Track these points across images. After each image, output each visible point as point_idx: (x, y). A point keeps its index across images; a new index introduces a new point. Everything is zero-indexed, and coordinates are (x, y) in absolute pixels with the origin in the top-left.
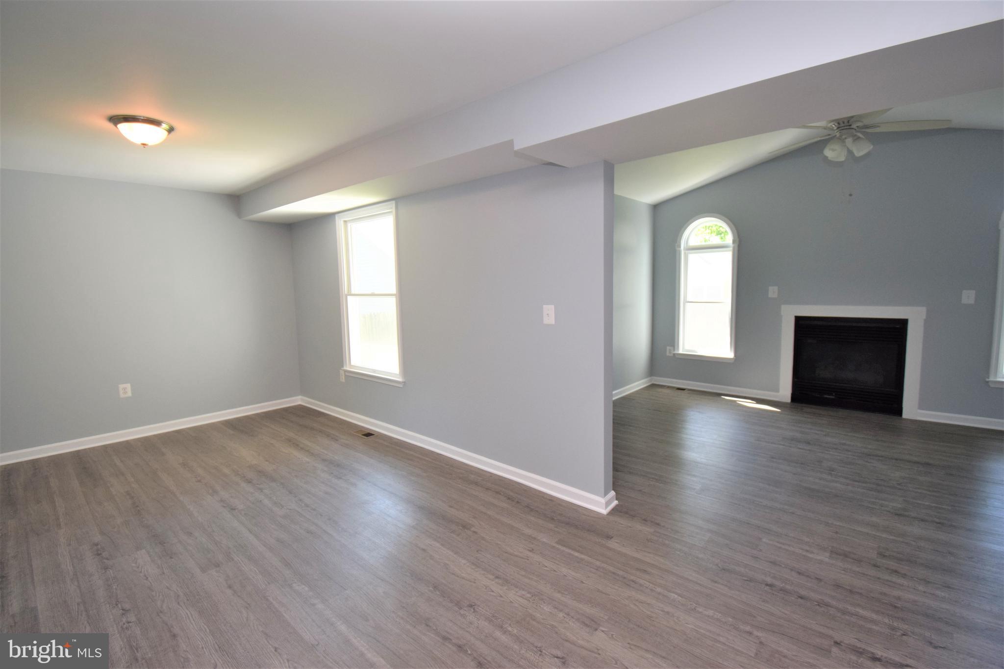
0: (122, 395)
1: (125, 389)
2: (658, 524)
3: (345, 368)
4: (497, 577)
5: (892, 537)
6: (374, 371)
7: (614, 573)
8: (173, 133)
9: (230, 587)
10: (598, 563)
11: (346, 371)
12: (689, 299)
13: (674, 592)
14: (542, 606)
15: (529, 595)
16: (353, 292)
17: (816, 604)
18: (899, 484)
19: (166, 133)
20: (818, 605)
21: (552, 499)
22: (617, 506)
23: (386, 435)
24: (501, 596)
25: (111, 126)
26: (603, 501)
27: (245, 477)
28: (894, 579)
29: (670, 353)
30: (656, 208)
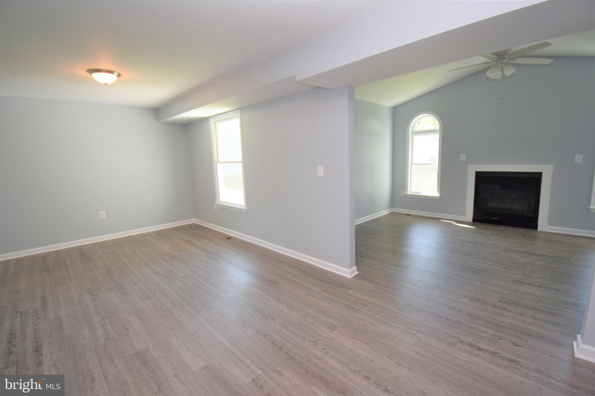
0: (101, 217)
1: (102, 214)
2: (378, 283)
3: (217, 203)
4: (288, 306)
5: (509, 292)
6: (232, 204)
7: (349, 305)
8: (120, 77)
9: (155, 308)
10: (342, 301)
11: (217, 204)
12: (414, 162)
13: (378, 315)
14: (308, 319)
15: (302, 314)
16: (220, 161)
17: (455, 322)
18: (522, 266)
19: (116, 77)
20: (456, 323)
21: (323, 271)
22: (358, 274)
23: (238, 239)
24: (288, 315)
25: (88, 74)
26: (349, 271)
27: (164, 258)
28: (504, 312)
29: (403, 194)
30: (395, 109)
